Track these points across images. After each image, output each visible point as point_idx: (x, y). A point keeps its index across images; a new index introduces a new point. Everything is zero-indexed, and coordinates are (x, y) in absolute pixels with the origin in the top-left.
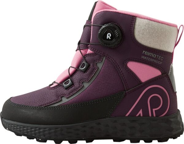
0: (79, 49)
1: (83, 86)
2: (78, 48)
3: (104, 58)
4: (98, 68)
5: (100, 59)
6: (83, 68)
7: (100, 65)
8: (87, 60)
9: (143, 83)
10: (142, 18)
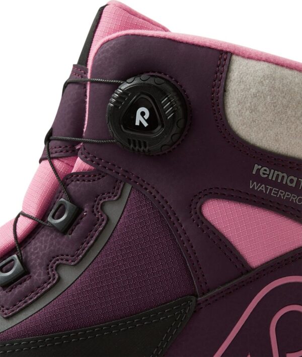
0: (48, 156)
1: (59, 278)
2: (44, 154)
3: (128, 188)
4: (108, 219)
5: (114, 191)
6: (59, 218)
7: (114, 211)
8: (72, 193)
9: (253, 269)
10: (249, 58)
